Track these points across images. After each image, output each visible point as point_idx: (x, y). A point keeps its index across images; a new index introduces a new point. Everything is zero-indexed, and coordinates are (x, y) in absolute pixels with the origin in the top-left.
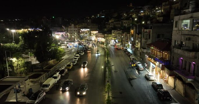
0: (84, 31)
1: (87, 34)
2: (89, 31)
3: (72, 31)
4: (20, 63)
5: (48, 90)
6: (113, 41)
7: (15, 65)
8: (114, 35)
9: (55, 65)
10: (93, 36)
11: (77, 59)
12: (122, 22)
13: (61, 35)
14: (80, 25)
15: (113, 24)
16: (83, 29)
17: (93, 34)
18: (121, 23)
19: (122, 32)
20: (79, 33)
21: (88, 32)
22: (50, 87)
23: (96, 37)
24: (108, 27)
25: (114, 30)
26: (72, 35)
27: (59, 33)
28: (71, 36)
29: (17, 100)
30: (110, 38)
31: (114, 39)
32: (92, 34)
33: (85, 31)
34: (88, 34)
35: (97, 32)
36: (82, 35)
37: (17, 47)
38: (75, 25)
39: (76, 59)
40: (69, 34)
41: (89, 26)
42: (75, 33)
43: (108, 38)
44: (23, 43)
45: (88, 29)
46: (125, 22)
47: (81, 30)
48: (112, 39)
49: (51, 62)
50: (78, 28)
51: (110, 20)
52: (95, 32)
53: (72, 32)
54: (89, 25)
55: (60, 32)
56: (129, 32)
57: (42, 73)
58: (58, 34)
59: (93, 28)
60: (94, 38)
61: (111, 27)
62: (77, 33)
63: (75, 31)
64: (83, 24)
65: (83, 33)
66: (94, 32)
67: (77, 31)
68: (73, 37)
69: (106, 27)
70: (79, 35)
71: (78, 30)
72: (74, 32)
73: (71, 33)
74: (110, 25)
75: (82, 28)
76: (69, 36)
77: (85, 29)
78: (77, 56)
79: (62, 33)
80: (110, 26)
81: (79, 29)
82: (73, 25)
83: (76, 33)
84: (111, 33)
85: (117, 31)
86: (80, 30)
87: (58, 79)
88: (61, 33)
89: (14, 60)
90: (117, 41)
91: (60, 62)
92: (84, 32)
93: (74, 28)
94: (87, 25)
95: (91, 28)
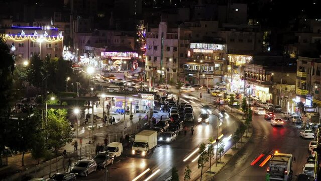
0: (203, 51)
1: (212, 63)
2: (221, 54)
3: (159, 48)
8: (303, 79)
10: (232, 74)
13: (120, 63)
14: (188, 27)
16: (200, 45)
17: (235, 67)
20: (182, 58)
21: (216, 58)
23: (244, 80)
24: (305, 41)
25: (306, 59)
26: (157, 64)
27: (114, 53)
28: (155, 69)
30: (290, 88)
31: (300, 91)
32: (229, 68)
33: (207, 51)
34: (217, 65)
35: (250, 58)
36: (194, 66)
40: (146, 60)
41: (225, 35)
42: (168, 59)
43: (279, 87)
45: (220, 47)
47: (193, 45)
48: (294, 94)
50: (181, 38)
52: (241, 60)
53: (158, 53)
54: (228, 29)
55: (118, 52)
58: (109, 58)
59: (241, 41)
62: (175, 60)
63: (168, 49)
64: (203, 23)
65: (198, 62)
66: (238, 57)
67: (175, 49)
68: (159, 72)
69: (295, 41)
70: (181, 66)
71: (182, 45)
72: (165, 53)
73: (155, 59)
75: (197, 41)
76: (147, 69)
77: (205, 45)
79: (125, 54)
81: (184, 42)
82: (162, 27)
83: (171, 60)
84: (294, 69)
85: (313, 62)
86: (188, 46)
88: (120, 54)
92: (202, 55)
93: (168, 38)
94: (220, 26)
95: (232, 40)
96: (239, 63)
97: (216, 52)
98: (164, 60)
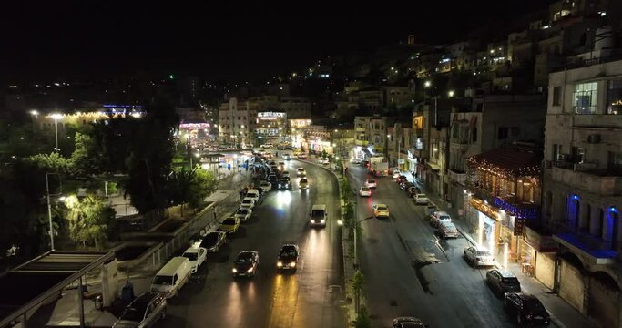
0: (269, 118)
1: (276, 127)
2: (282, 120)
3: (231, 118)
4: (86, 209)
5: (174, 294)
6: (358, 150)
7: (73, 216)
8: (363, 133)
9: (185, 222)
10: (295, 134)
11: (252, 205)
12: (385, 93)
13: (196, 131)
14: (255, 100)
15: (356, 98)
16: (266, 114)
17: (297, 129)
18: (382, 95)
19: (387, 121)
20: (252, 125)
21: (279, 123)
22: (177, 283)
23: (305, 138)
24: (343, 108)
25: (363, 118)
26: (231, 131)
27: (191, 125)
28: (229, 134)
29: (82, 320)
30: (349, 141)
31: (361, 142)
32: (293, 130)
33: (272, 118)
34: (280, 129)
35: (309, 121)
36: (262, 130)
37: (65, 166)
38: (241, 100)
39: (249, 202)
40: (220, 128)
41: (284, 105)
42: (239, 127)
43: (342, 141)
44: (86, 155)
45: (281, 114)
46: (393, 93)
47: (260, 115)
48: (354, 145)
49: (174, 210)
50: (250, 109)
51: (348, 86)
52: (302, 123)
53: (230, 122)
54: (286, 101)
55: (194, 123)
56: (408, 122)
57: (149, 244)
58: (187, 128)
59: (296, 109)
60: (298, 141)
61: (352, 108)
62: (246, 127)
63: (239, 118)
64: (266, 97)
65: (266, 127)
66: (298, 121)
67: (245, 118)
68: (232, 136)
69: (334, 108)
70: (251, 131)
71: (251, 115)
72: (237, 122)
73: (228, 126)
74: (347, 100)
75: (263, 111)
76: (221, 135)
77: (271, 113)
78: (253, 195)
79: (199, 125)
80: (350, 105)
81: (252, 112)
82: (233, 101)
83: (243, 126)
84: (352, 127)
85: (371, 119)
86: (256, 115)
87: (199, 262)
88: (195, 125)
89: (71, 201)
90: (370, 149)
91: (199, 211)
92: (268, 122)
93: (238, 110)
94: (279, 100)
95: (290, 110)
96: (299, 125)
97: (279, 118)
98: (236, 127)
